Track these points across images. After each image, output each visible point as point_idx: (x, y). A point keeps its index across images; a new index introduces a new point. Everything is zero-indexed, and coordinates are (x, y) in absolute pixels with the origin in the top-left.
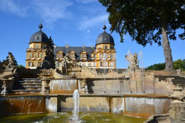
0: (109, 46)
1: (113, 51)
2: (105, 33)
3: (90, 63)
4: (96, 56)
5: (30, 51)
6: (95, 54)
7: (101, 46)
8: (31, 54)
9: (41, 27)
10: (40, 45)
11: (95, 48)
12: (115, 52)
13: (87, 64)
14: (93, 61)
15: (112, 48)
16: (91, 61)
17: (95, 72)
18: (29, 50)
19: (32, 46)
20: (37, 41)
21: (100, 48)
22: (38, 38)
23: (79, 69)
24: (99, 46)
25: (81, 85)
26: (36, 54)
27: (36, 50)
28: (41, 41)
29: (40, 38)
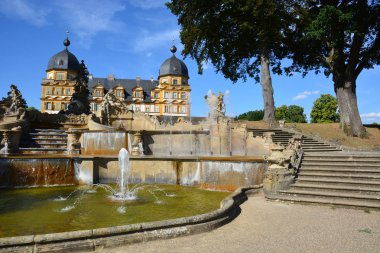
0: (179, 79)
1: (185, 88)
2: (174, 58)
3: (148, 106)
4: (159, 95)
5: (48, 84)
6: (157, 93)
7: (167, 80)
8: (49, 88)
9: (67, 44)
10: (65, 74)
11: (157, 83)
12: (190, 90)
13: (143, 107)
14: (154, 103)
15: (185, 83)
16: (150, 103)
17: (156, 121)
18: (47, 81)
19: (51, 75)
20: (61, 67)
21: (165, 83)
22: (62, 63)
23: (129, 115)
24: (163, 80)
25: (132, 142)
26: (58, 89)
27: (57, 83)
28: (66, 67)
29: (66, 62)
